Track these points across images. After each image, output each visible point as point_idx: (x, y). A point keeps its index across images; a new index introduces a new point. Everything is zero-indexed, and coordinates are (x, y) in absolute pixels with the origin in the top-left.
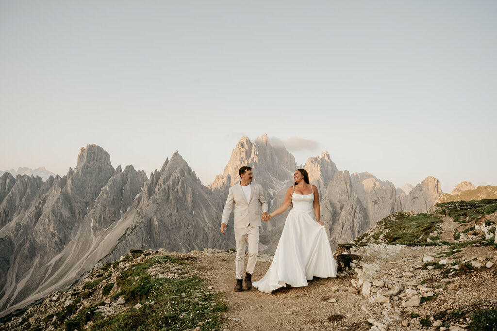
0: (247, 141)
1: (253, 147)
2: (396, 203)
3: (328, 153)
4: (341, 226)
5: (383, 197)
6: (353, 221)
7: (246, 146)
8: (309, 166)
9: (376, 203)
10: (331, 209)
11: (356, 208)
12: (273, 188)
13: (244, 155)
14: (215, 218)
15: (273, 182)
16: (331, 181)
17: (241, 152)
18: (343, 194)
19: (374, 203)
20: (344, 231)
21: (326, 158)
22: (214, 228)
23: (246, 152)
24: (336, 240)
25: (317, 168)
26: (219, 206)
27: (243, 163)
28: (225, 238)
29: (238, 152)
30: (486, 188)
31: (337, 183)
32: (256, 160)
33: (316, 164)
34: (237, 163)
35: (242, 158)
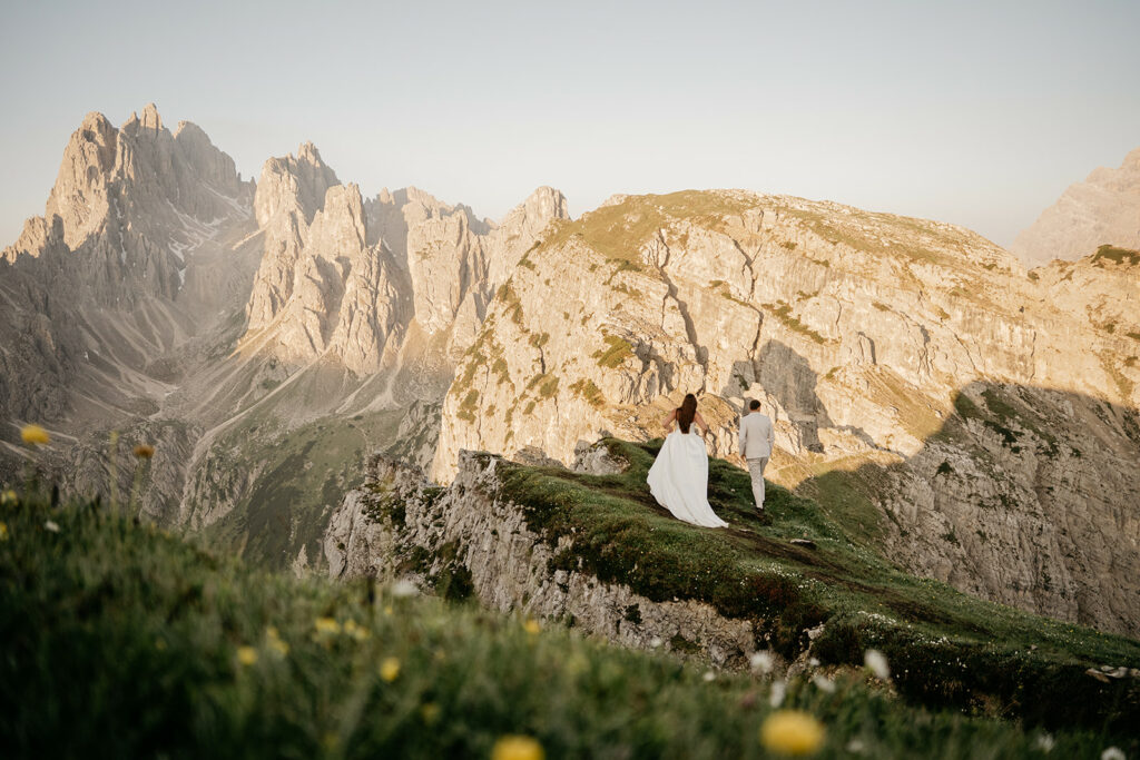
0: (99, 124)
1: (118, 139)
2: (471, 253)
3: (316, 145)
4: (347, 318)
5: (440, 241)
6: (374, 303)
7: (99, 138)
8: (269, 179)
9: (425, 256)
10: (319, 278)
11: (379, 272)
12: (183, 240)
13: (94, 161)
14: (23, 331)
15: (182, 227)
16: (318, 212)
17: (87, 153)
18: (348, 242)
19: (420, 257)
20: (353, 329)
21: (311, 158)
22: (21, 359)
23: (101, 153)
24: (339, 352)
25: (289, 184)
26: (32, 300)
27: (94, 181)
28: (58, 381)
29: (78, 155)
30: (642, 199)
31: (331, 216)
32: (130, 172)
33: (286, 173)
34: (78, 183)
35: (90, 168)
